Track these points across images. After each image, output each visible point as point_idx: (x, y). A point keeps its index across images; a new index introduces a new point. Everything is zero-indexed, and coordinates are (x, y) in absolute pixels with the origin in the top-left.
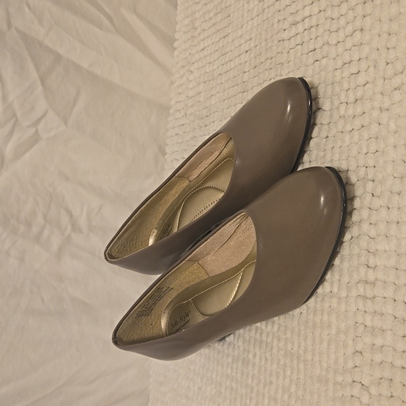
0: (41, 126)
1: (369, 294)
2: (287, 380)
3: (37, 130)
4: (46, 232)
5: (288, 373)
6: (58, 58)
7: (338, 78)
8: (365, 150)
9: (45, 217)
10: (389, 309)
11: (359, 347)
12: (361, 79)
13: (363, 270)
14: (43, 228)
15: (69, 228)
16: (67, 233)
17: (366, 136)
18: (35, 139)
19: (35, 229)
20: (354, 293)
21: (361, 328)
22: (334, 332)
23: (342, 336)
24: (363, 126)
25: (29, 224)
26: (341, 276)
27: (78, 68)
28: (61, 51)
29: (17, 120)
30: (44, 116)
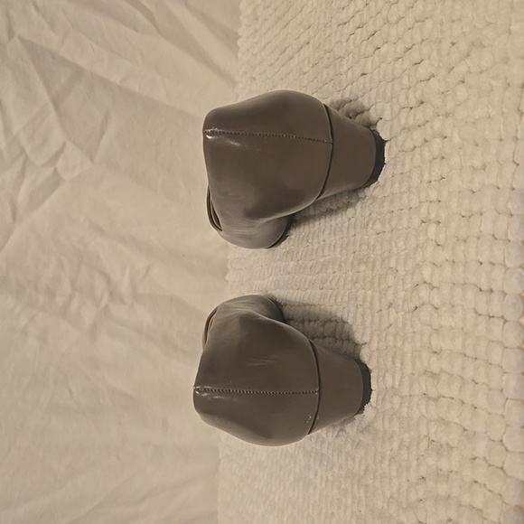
0: (60, 164)
1: (433, 392)
2: (349, 512)
3: (55, 171)
4: (75, 303)
5: (349, 501)
6: (78, 72)
7: (398, 72)
8: (426, 177)
9: (73, 285)
10: (453, 416)
11: (423, 471)
12: (422, 71)
13: (425, 355)
14: (71, 298)
15: (106, 296)
16: (104, 303)
17: (427, 155)
18: (55, 181)
19: (59, 300)
20: (417, 391)
21: (424, 444)
22: (396, 446)
23: (404, 452)
24: (426, 141)
25: (51, 293)
26: (402, 365)
27: (107, 84)
28: (83, 63)
29: (27, 158)
30: (62, 150)
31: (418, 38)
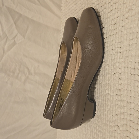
0: (16, 39)
1: (119, 94)
2: (96, 125)
3: (15, 41)
4: (20, 75)
5: (96, 122)
6: (21, 15)
7: (109, 16)
8: (117, 42)
9: (19, 70)
10: (125, 99)
11: (117, 113)
12: (116, 16)
13: (117, 85)
14: (19, 74)
15: (28, 73)
16: (27, 75)
17: (117, 36)
18: (15, 43)
19: (16, 74)
20: (115, 93)
21: (117, 106)
22: (109, 107)
23: (111, 109)
24: (117, 33)
25: (14, 73)
26: (111, 88)
27: (28, 18)
28: (21, 13)
29: (7, 38)
30: (17, 35)
31: (114, 8)
